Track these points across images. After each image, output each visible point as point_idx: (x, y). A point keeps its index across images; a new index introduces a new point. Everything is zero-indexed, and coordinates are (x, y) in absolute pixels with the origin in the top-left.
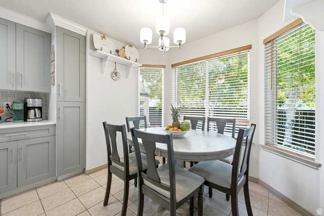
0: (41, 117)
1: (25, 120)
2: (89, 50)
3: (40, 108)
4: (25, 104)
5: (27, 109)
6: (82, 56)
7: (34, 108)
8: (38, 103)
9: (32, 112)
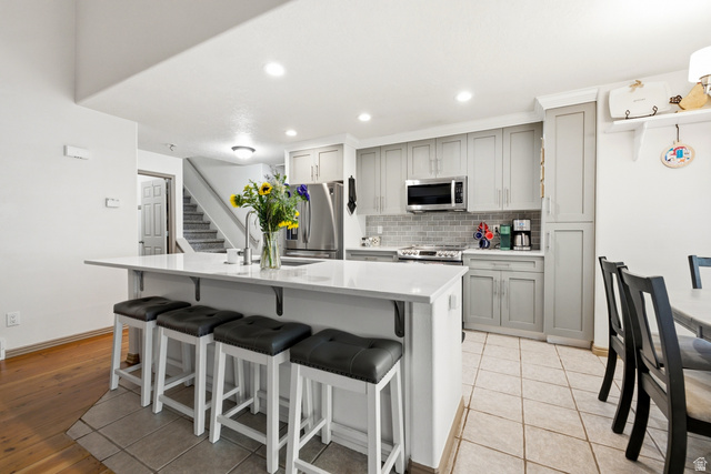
0: (530, 245)
1: (512, 248)
2: (602, 125)
3: (528, 233)
4: (512, 228)
5: (514, 233)
6: (589, 140)
7: (520, 233)
8: (525, 225)
9: (519, 237)
